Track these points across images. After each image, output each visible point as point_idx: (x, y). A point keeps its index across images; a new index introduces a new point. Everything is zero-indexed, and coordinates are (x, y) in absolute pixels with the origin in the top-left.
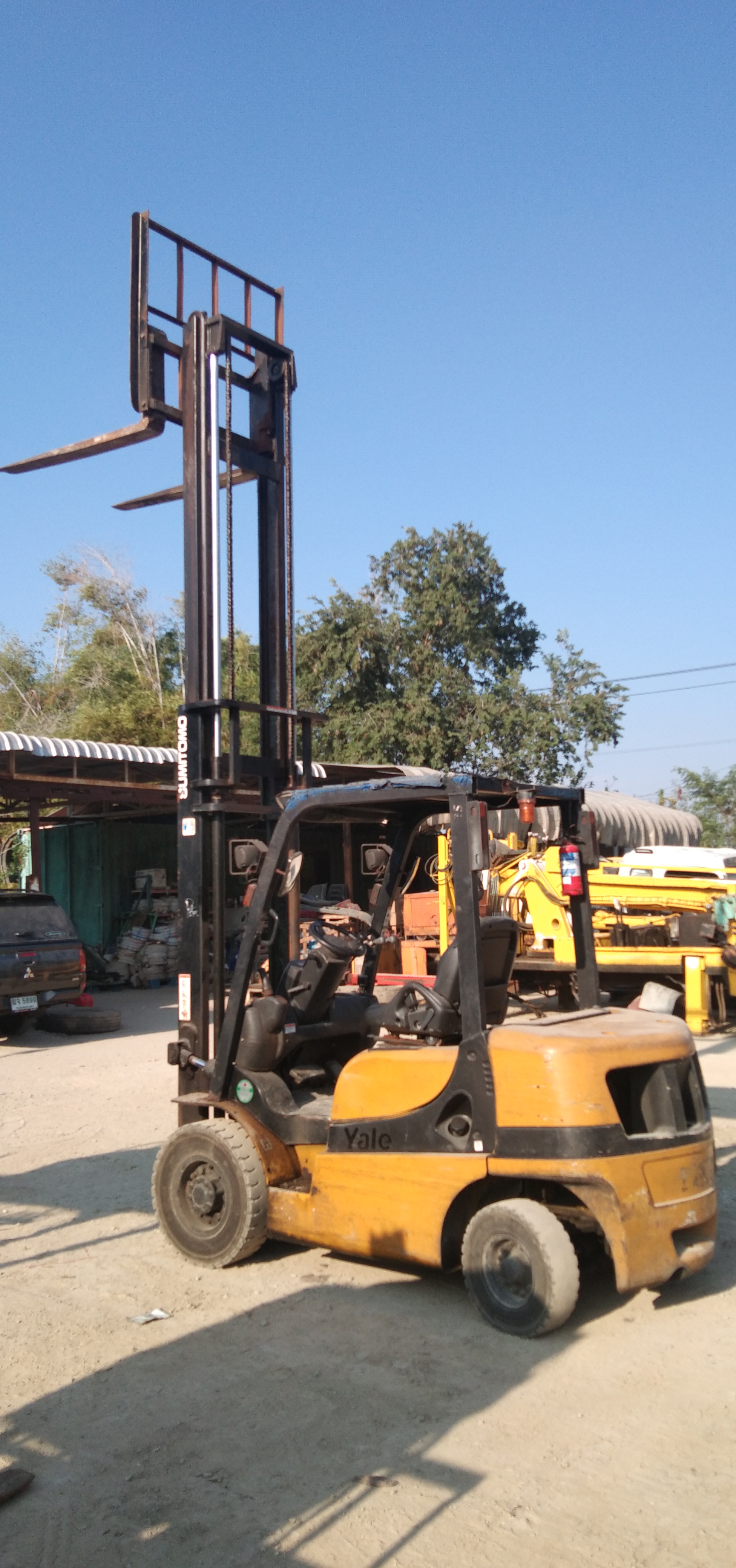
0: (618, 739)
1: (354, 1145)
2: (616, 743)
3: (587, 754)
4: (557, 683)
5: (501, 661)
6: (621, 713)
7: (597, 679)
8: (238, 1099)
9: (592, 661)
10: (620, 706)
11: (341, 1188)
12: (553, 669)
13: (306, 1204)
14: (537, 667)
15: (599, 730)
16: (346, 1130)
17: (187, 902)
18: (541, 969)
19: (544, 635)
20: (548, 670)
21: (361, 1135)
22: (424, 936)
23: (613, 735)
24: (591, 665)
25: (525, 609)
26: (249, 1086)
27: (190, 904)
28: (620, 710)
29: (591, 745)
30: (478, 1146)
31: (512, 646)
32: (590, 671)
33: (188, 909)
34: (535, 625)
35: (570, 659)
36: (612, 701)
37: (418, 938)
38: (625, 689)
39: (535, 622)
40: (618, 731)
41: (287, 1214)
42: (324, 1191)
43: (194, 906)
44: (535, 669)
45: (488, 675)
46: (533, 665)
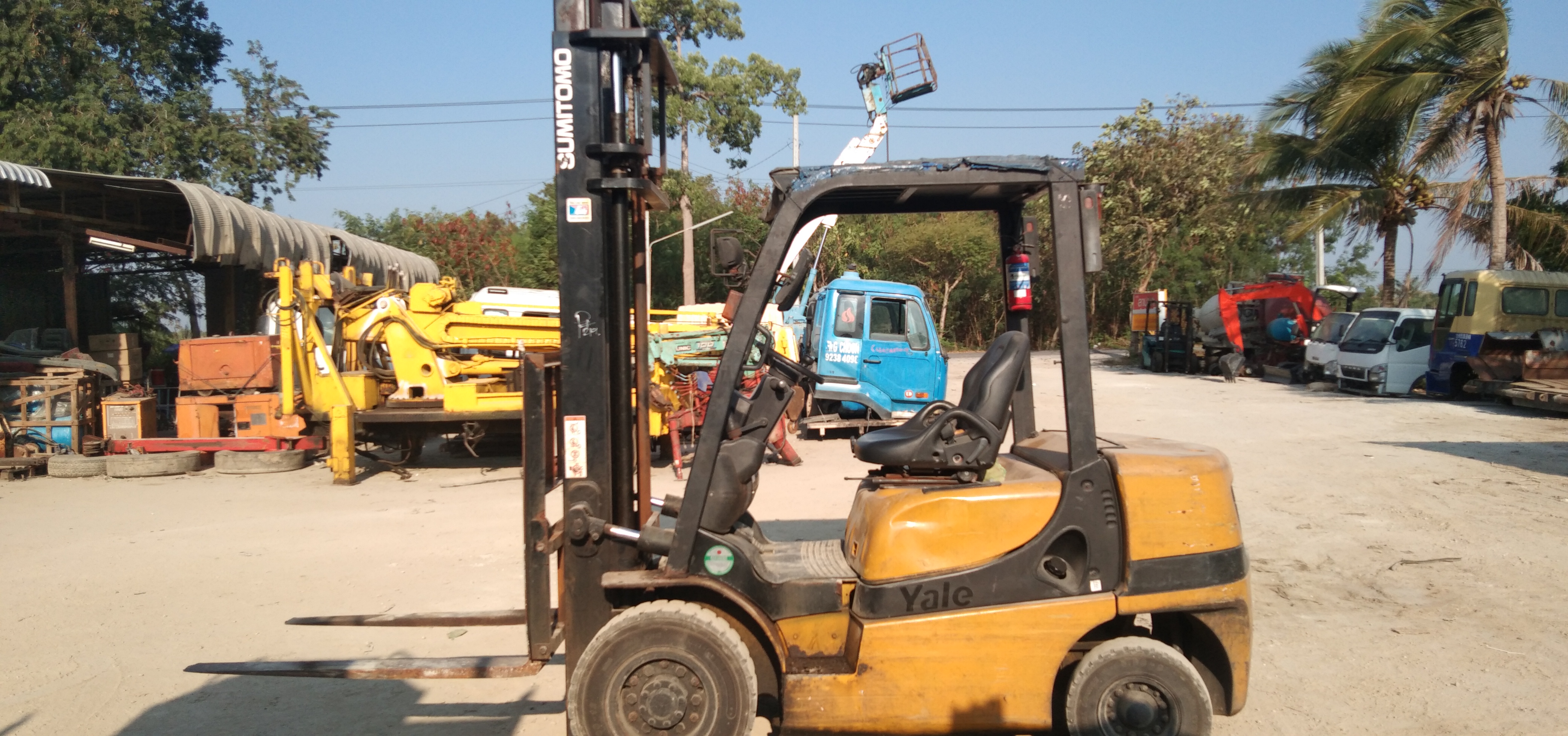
0: (323, 172)
1: (916, 606)
2: (320, 175)
3: (289, 186)
4: (250, 100)
5: (175, 68)
6: (327, 143)
7: (299, 101)
8: (706, 570)
9: (290, 78)
10: (326, 134)
11: (908, 659)
12: (245, 85)
13: (849, 686)
14: (224, 81)
15: (302, 160)
16: (904, 590)
17: (577, 316)
18: (424, 420)
19: (229, 41)
20: (238, 85)
21: (926, 593)
22: (209, 390)
23: (317, 166)
24: (292, 83)
25: (206, 9)
26: (726, 553)
27: (583, 318)
28: (326, 138)
29: (292, 176)
30: (1096, 585)
31: (189, 51)
32: (291, 90)
33: (580, 326)
34: (218, 28)
35: (264, 74)
36: (318, 126)
37: (200, 393)
38: (334, 116)
39: (218, 25)
40: (324, 163)
41: (818, 704)
42: (878, 667)
43: (591, 321)
44: (221, 83)
45: (158, 83)
46: (218, 78)
